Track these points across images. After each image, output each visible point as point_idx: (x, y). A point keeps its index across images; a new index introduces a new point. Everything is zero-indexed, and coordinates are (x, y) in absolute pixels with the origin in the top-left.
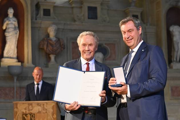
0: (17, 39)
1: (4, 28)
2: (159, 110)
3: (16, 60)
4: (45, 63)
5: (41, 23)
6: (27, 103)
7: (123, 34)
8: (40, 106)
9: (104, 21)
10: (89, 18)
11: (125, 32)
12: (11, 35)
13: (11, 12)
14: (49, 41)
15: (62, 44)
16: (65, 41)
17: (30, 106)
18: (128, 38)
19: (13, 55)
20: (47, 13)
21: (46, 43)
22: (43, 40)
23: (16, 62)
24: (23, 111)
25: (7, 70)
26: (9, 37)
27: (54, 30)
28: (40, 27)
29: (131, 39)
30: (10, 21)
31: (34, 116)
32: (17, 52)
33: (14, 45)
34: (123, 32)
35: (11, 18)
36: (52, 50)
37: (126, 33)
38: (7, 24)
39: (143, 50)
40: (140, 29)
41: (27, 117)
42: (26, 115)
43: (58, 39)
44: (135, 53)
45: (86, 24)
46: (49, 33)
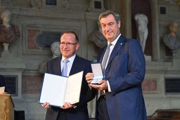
2: (137, 103)
9: (64, 7)
10: (47, 4)
11: (105, 25)
14: (2, 28)
18: (108, 31)
34: (103, 25)
37: (107, 26)
39: (121, 44)
40: (119, 23)
43: (12, 26)
44: (114, 46)
45: (44, 10)
46: (2, 19)
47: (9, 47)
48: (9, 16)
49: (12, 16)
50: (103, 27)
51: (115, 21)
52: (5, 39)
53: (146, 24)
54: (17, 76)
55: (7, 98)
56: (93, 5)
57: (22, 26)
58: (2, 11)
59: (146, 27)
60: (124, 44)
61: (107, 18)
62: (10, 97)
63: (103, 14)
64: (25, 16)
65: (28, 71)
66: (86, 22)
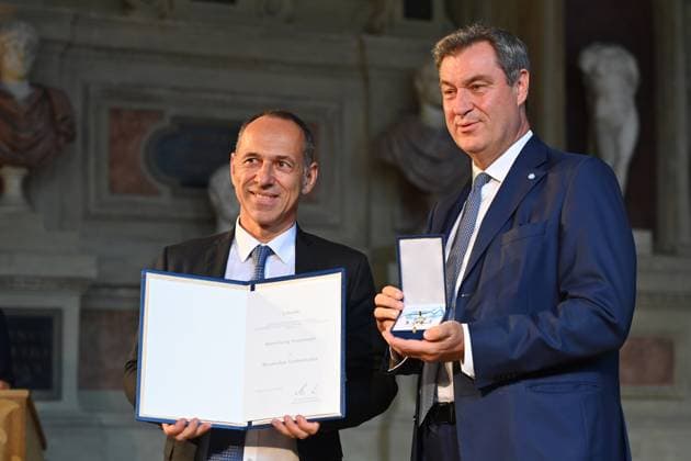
7: (446, 96)
9: (270, 12)
11: (453, 90)
15: (59, 117)
27: (22, 45)
34: (446, 88)
36: (14, 149)
37: (459, 91)
39: (531, 176)
40: (519, 83)
43: (40, 92)
44: (499, 185)
45: (180, 23)
47: (26, 185)
48: (26, 48)
50: (448, 96)
52: (7, 149)
53: (631, 91)
54: (59, 312)
55: (14, 406)
57: (86, 91)
59: (631, 102)
60: (546, 176)
62: (29, 403)
63: (448, 41)
64: (98, 48)
65: (105, 292)
66: (366, 79)
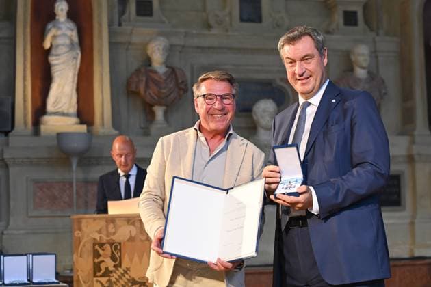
0: (77, 72)
1: (47, 45)
3: (75, 120)
4: (142, 126)
5: (131, 34)
6: (104, 218)
7: (288, 66)
8: (133, 224)
9: (278, 26)
10: (242, 20)
11: (293, 61)
12: (63, 63)
13: (62, 10)
14: (151, 74)
15: (180, 81)
16: (188, 75)
17: (111, 225)
18: (300, 76)
19: (68, 109)
20: (145, 9)
21: (144, 79)
22: (138, 71)
23: (76, 124)
24: (93, 237)
25: (55, 143)
26: (58, 66)
27: (161, 48)
28: (130, 43)
29: (308, 78)
30: (59, 29)
31: (119, 247)
32: (78, 102)
33: (71, 84)
35: (62, 23)
36: (157, 96)
37: (297, 62)
38: (54, 37)
39: (334, 101)
40: (324, 55)
41: (103, 250)
42: (101, 245)
43: (171, 70)
45: (236, 33)
46: (150, 56)
47: (166, 114)
48: (163, 49)
49: (170, 50)
51: (316, 52)
56: (339, 19)
57: (192, 68)
58: (150, 40)
61: (297, 45)
64: (198, 47)
